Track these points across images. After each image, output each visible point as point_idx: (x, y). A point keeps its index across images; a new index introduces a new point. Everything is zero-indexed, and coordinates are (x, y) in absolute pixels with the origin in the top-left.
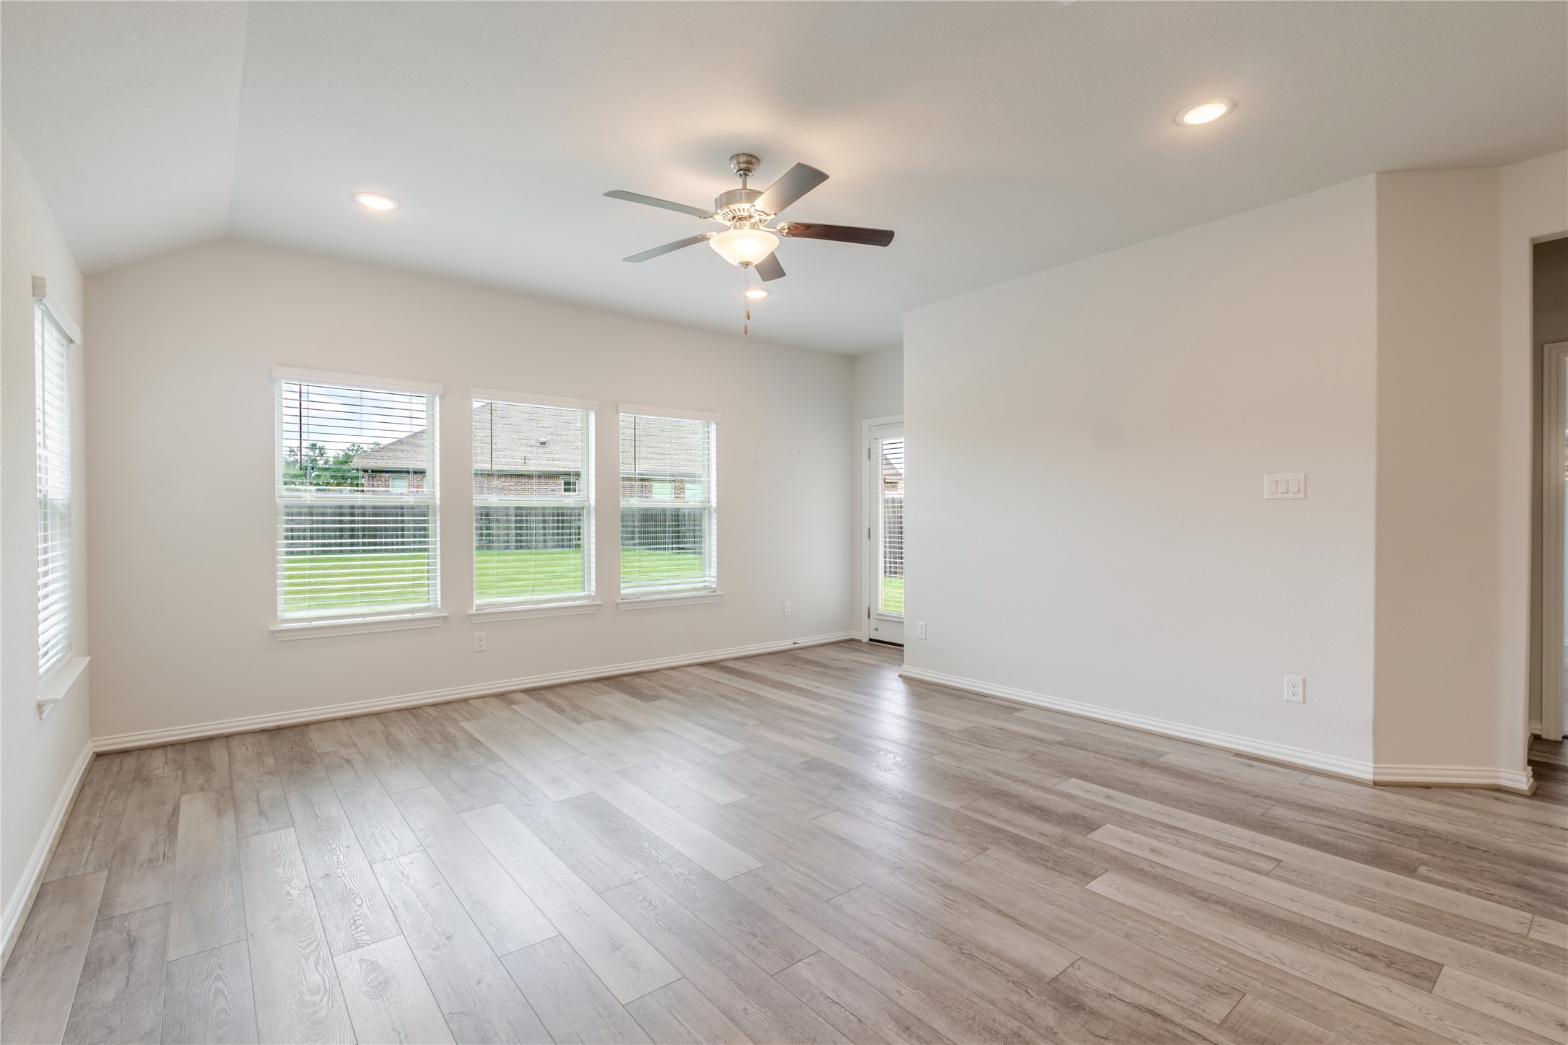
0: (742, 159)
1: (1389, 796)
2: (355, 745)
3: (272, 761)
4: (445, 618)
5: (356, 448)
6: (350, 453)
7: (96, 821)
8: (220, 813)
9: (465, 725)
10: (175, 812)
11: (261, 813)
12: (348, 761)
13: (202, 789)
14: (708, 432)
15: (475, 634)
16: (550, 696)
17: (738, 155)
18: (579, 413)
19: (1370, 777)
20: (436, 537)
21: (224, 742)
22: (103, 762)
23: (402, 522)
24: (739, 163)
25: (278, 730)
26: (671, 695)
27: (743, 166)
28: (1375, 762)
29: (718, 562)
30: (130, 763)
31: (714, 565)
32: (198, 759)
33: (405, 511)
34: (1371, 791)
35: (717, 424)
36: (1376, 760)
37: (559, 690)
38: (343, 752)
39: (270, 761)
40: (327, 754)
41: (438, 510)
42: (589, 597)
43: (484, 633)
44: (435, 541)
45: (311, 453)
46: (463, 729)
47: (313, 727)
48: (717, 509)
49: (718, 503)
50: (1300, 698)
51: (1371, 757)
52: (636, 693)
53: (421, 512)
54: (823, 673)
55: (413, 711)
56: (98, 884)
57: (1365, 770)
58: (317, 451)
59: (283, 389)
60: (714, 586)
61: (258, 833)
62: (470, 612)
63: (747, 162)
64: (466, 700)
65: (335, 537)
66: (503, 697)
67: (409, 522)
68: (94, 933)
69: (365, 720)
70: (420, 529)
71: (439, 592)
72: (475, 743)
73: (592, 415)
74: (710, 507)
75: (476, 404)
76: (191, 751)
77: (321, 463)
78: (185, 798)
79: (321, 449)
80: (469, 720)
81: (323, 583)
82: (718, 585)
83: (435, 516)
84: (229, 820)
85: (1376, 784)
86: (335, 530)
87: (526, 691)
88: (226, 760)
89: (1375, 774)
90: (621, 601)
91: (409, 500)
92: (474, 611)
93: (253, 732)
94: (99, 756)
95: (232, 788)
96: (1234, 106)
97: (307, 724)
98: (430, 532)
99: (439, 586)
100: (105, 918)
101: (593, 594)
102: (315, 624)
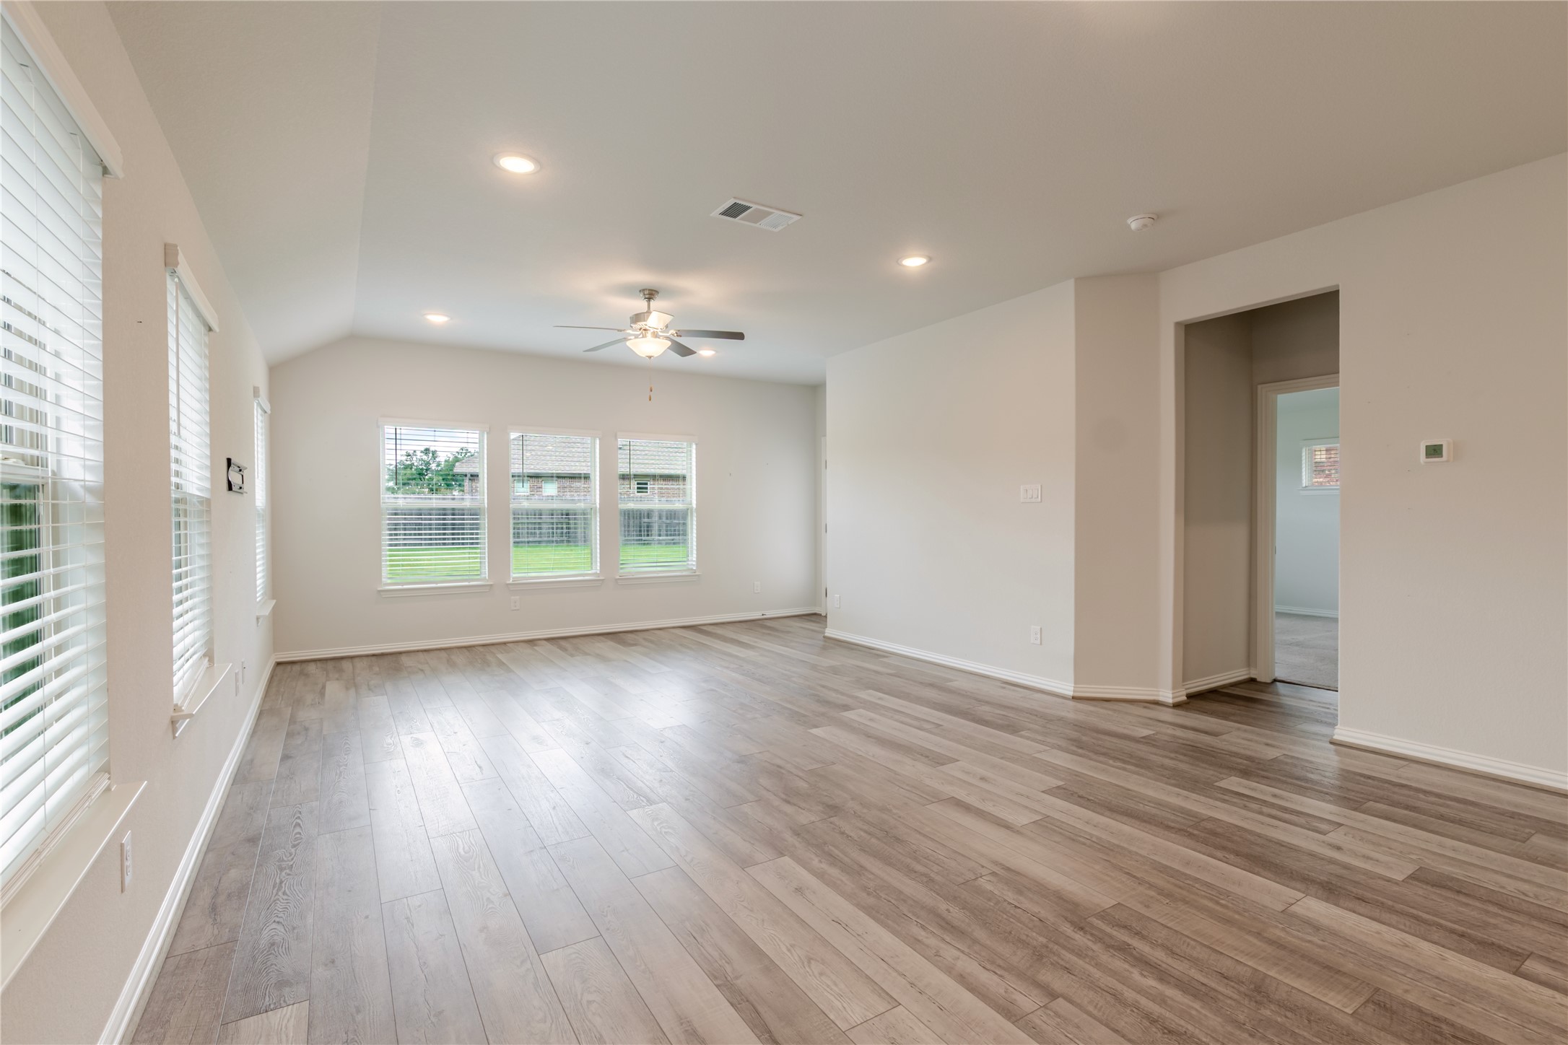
0: (647, 292)
1: (1080, 706)
2: (427, 663)
3: (378, 669)
4: (491, 585)
5: (464, 451)
6: (459, 456)
7: (282, 690)
8: (347, 689)
9: (499, 656)
10: (324, 687)
11: (370, 689)
12: (422, 670)
13: (337, 679)
14: (691, 451)
15: (513, 597)
16: (563, 643)
17: (644, 290)
18: (589, 440)
19: (1071, 694)
20: (485, 530)
21: (350, 660)
22: (281, 667)
23: (463, 519)
24: (644, 295)
25: (383, 655)
26: (646, 644)
27: (647, 296)
28: (1075, 683)
29: (698, 550)
30: (297, 668)
31: (695, 552)
32: (335, 667)
33: (466, 512)
34: (1072, 703)
35: (696, 444)
36: (1076, 682)
37: (571, 640)
38: (420, 666)
39: (376, 669)
40: (410, 667)
41: (486, 510)
42: (596, 573)
43: (518, 597)
44: (484, 534)
45: (425, 457)
46: (497, 657)
47: (403, 654)
48: (696, 509)
49: (697, 505)
50: (1038, 642)
51: (1073, 681)
52: (624, 643)
53: (474, 513)
54: (769, 634)
55: (469, 648)
56: (288, 712)
57: (1068, 688)
58: (431, 455)
59: (386, 432)
60: (694, 568)
61: (367, 697)
62: (508, 582)
63: (649, 294)
64: (505, 643)
65: (415, 529)
66: (531, 642)
67: (467, 519)
68: (289, 725)
69: (438, 652)
70: (473, 524)
71: (487, 568)
72: (501, 664)
73: (598, 441)
74: (692, 508)
75: (513, 435)
76: (330, 665)
77: (433, 466)
78: (328, 683)
79: (434, 453)
80: (502, 653)
81: (417, 560)
82: (697, 567)
83: (485, 515)
84: (352, 692)
85: (1074, 698)
86: (416, 524)
87: (548, 640)
88: (351, 667)
89: (1074, 691)
90: (618, 577)
91: (467, 504)
92: (511, 581)
93: (367, 656)
94: (279, 664)
95: (354, 679)
96: (930, 259)
97: (400, 653)
98: (482, 526)
99: (487, 563)
100: (293, 721)
101: (598, 572)
102: (405, 587)
